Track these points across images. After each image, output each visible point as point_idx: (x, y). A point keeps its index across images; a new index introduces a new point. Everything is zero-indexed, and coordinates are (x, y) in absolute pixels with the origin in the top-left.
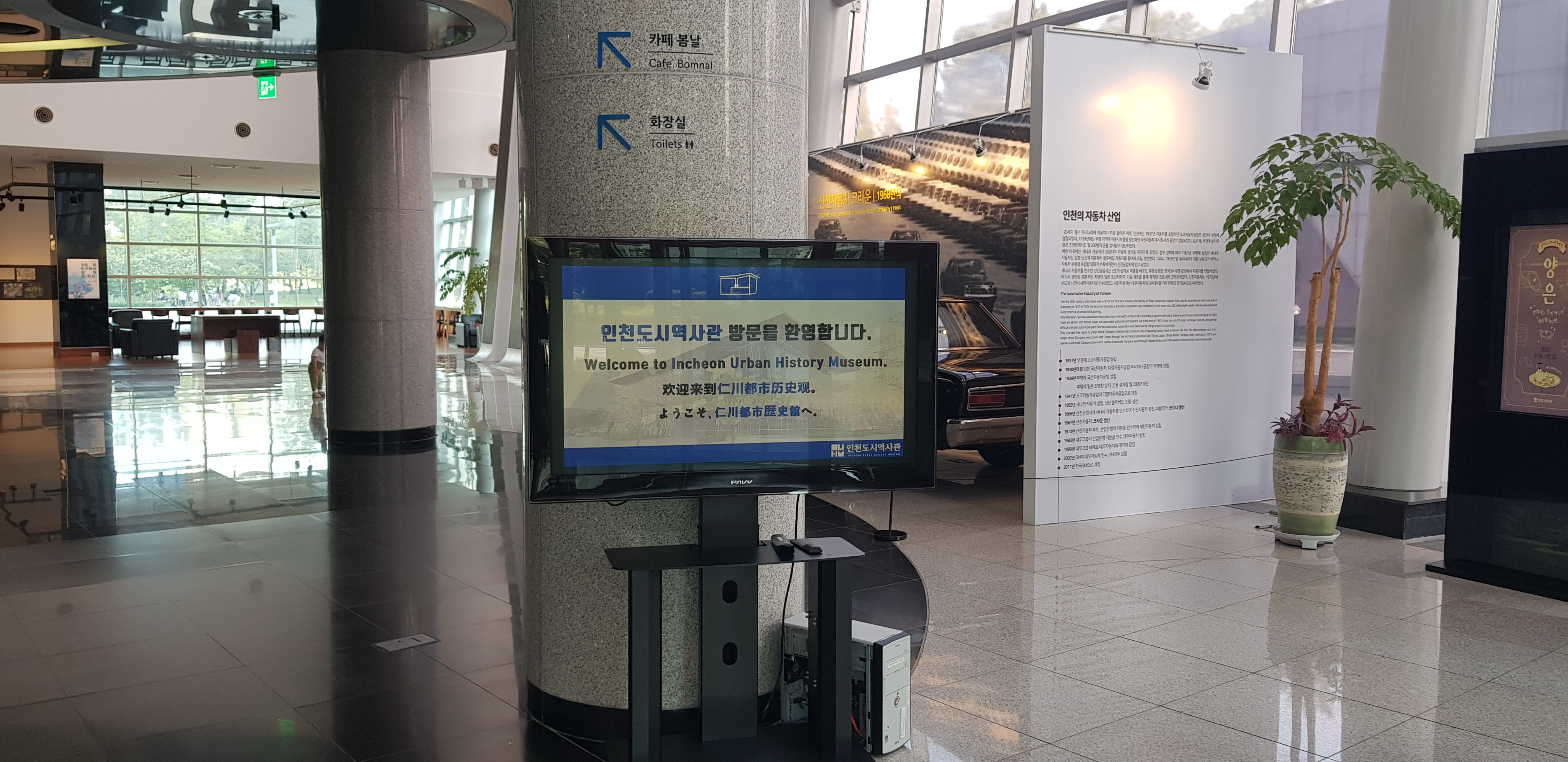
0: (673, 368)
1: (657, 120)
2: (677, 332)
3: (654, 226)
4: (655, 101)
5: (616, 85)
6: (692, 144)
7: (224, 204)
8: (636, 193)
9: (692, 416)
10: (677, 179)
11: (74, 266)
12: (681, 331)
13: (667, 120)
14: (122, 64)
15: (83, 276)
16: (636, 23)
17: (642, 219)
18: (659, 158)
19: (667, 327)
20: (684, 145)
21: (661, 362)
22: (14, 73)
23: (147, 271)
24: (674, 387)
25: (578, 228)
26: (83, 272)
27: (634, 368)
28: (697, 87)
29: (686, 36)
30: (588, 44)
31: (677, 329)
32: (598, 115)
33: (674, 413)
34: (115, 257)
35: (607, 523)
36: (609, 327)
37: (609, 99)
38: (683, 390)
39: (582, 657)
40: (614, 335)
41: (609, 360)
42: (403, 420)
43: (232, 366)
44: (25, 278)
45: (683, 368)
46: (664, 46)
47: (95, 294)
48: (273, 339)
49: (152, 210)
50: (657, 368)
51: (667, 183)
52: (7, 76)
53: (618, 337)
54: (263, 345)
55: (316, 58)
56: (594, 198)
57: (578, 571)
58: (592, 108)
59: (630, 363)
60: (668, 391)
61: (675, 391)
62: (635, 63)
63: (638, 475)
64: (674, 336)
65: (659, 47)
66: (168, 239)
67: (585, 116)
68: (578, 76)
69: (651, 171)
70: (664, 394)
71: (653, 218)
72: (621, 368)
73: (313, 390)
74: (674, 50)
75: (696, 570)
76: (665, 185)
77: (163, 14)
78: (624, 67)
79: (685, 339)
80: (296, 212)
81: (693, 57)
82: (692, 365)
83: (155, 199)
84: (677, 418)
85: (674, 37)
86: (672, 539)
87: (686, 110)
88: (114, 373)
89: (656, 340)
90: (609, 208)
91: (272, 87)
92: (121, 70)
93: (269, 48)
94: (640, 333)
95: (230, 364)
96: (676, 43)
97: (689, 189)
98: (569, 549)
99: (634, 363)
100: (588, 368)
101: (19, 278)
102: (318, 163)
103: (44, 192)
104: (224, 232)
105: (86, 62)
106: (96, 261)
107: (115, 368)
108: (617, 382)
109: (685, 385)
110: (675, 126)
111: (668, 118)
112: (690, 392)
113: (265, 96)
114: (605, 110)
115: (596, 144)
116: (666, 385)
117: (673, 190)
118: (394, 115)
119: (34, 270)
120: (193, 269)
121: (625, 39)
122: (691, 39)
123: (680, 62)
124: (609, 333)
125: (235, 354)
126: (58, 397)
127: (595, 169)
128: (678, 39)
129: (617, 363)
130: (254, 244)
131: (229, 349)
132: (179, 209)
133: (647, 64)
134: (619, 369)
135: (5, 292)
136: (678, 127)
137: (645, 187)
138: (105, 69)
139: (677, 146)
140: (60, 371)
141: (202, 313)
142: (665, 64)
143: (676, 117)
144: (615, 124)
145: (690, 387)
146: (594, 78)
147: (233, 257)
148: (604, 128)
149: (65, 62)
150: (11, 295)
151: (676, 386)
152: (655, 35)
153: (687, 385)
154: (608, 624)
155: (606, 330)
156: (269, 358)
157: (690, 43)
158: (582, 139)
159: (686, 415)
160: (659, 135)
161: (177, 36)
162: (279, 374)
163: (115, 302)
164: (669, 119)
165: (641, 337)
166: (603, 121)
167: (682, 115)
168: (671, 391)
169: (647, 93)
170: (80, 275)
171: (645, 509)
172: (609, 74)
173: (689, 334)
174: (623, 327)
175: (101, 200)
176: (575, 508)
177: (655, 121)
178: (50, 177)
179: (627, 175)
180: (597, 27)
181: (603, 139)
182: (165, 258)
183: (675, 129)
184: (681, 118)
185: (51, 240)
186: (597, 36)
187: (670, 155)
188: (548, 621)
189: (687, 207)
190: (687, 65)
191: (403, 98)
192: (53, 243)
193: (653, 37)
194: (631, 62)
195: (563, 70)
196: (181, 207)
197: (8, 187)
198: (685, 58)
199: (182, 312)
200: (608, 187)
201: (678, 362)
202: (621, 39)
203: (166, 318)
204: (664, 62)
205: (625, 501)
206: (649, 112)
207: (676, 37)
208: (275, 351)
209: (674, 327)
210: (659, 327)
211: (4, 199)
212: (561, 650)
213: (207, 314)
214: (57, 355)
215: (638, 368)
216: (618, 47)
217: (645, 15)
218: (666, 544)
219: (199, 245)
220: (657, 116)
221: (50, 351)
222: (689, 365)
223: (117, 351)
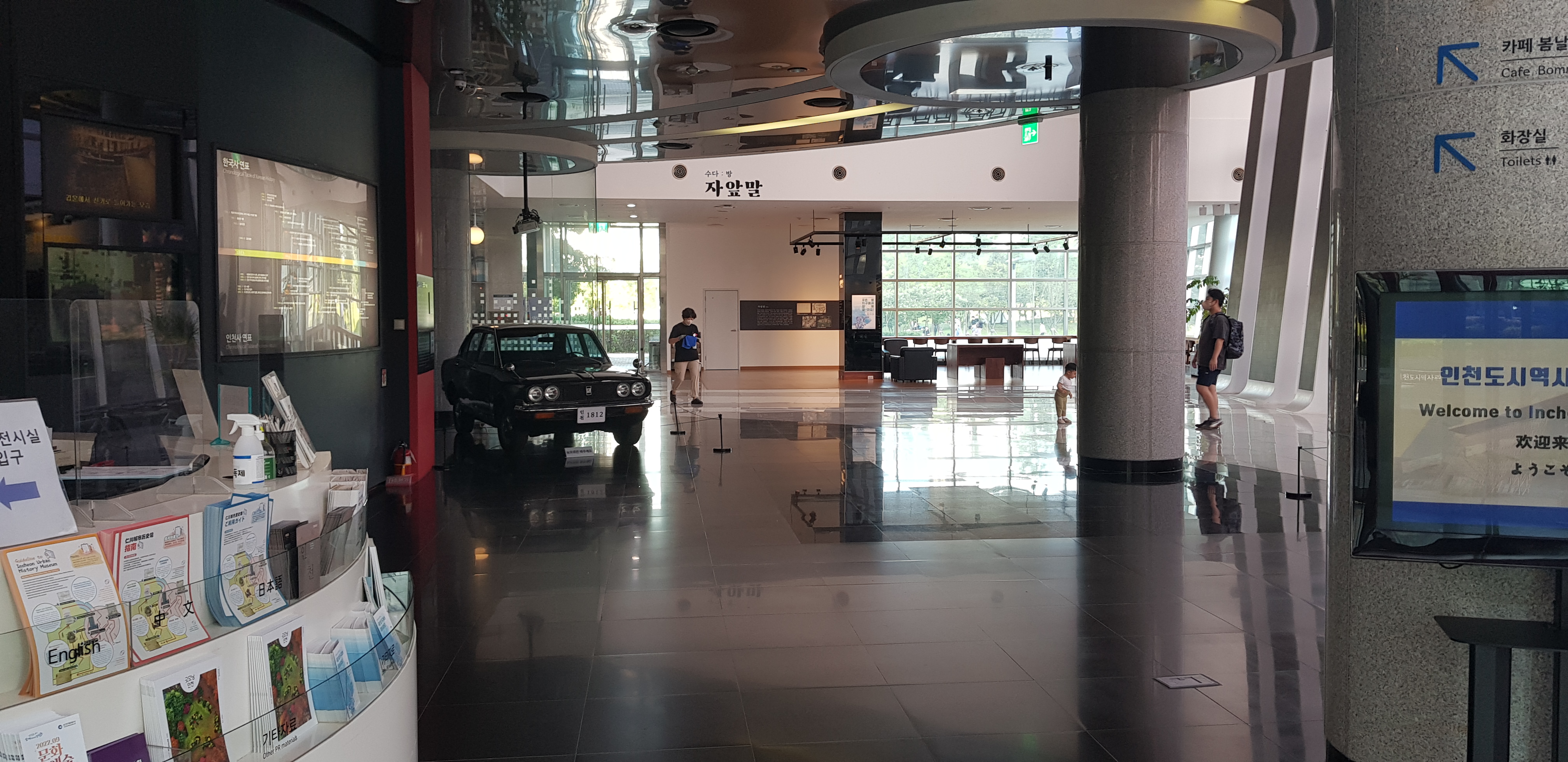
0: (1531, 417)
1: (1510, 135)
2: (1537, 376)
3: (1502, 255)
4: (1508, 115)
5: (1458, 101)
6: (1554, 160)
7: (978, 243)
8: (1481, 218)
9: (1553, 474)
10: (1533, 200)
11: (857, 300)
12: (1540, 375)
13: (1523, 135)
14: (897, 125)
15: (863, 310)
16: (1486, 32)
17: (1488, 247)
18: (1511, 178)
19: (1523, 370)
20: (1543, 161)
21: (1515, 411)
22: (816, 140)
23: (907, 304)
24: (1531, 438)
25: (1405, 259)
26: (863, 306)
27: (1480, 416)
28: (1562, 94)
29: (1550, 39)
30: (1425, 60)
31: (1536, 373)
32: (1434, 135)
33: (1531, 469)
34: (887, 291)
35: (1434, 587)
36: (1450, 369)
37: (1449, 117)
38: (1543, 443)
39: (1399, 731)
40: (1456, 378)
41: (1449, 406)
42: (1151, 452)
43: (980, 391)
44: (818, 311)
45: (1543, 417)
46: (1521, 54)
47: (872, 325)
48: (1016, 366)
49: (918, 251)
50: (1508, 417)
51: (1520, 205)
52: (810, 143)
53: (1461, 380)
54: (1007, 370)
55: (1079, 102)
56: (1427, 225)
57: (1396, 635)
58: (1427, 128)
59: (1475, 410)
60: (1523, 443)
61: (1532, 444)
62: (1483, 75)
63: (1479, 537)
64: (1532, 380)
65: (1515, 55)
66: (924, 275)
67: (1419, 138)
68: (1412, 95)
69: (1499, 193)
70: (1517, 446)
71: (1501, 245)
72: (1464, 415)
73: (1058, 417)
74: (1533, 55)
75: (1551, 652)
76: (1518, 208)
77: (935, 75)
78: (1470, 81)
79: (1546, 384)
80: (1040, 247)
81: (1558, 62)
82: (1555, 414)
83: (921, 241)
84: (1534, 475)
85: (1533, 41)
86: (1517, 613)
87: (1547, 121)
88: (884, 394)
89: (1509, 384)
90: (1445, 236)
91: (1034, 133)
92: (897, 130)
93: (1021, 97)
94: (1488, 375)
95: (978, 389)
96: (1536, 49)
97: (1549, 211)
98: (1385, 610)
99: (1480, 410)
100: (1424, 414)
101: (814, 312)
102: (1077, 200)
103: (836, 238)
104: (970, 267)
105: (871, 126)
106: (874, 297)
107: (887, 390)
108: (1458, 430)
109: (1545, 438)
110: (1533, 141)
111: (1523, 132)
112: (1551, 445)
113: (1028, 142)
114: (1444, 130)
115: (1432, 167)
116: (1521, 437)
117: (1528, 213)
118: (1152, 150)
119: (825, 304)
120: (945, 302)
121: (1471, 50)
122: (1556, 42)
123: (1541, 69)
124: (1450, 375)
125: (983, 380)
126: (842, 414)
127: (1430, 194)
128: (1539, 43)
129: (1459, 410)
130: (997, 278)
131: (978, 374)
132: (941, 249)
133: (1499, 74)
134: (1461, 416)
135: (803, 324)
136: (1537, 142)
137: (1493, 211)
138: (888, 131)
139: (1535, 162)
140: (843, 391)
141: (954, 342)
142: (1522, 72)
143: (1535, 131)
144: (1456, 144)
145: (1552, 440)
146: (1432, 95)
147: (977, 290)
148: (1442, 149)
149: (856, 127)
150: (808, 326)
151: (1534, 438)
152: (1509, 42)
153: (1549, 438)
154: (1432, 698)
155: (1447, 372)
156: (1012, 384)
157: (1554, 46)
158: (1414, 163)
159: (1546, 472)
160: (1513, 152)
161: (943, 95)
162: (1020, 400)
163: (887, 332)
164: (1526, 134)
165: (1490, 380)
166: (1441, 141)
167: (1543, 128)
168: (1527, 443)
169: (1497, 107)
170: (861, 309)
171: (1483, 575)
172: (1450, 90)
173: (1552, 378)
174: (1468, 369)
175: (880, 243)
176: (1394, 566)
177: (1507, 137)
178: (841, 226)
179: (1469, 199)
180: (1437, 41)
181: (1441, 161)
182: (922, 292)
183: (1533, 143)
184: (1541, 132)
185: (840, 279)
186: (1436, 51)
187: (1525, 174)
188: (1358, 685)
189: (1546, 232)
190: (1550, 71)
191: (1162, 132)
192: (842, 282)
193: (1507, 45)
194: (1479, 75)
195: (1394, 91)
196: (943, 247)
197: (810, 235)
198: (1548, 64)
199: (938, 341)
200: (1445, 213)
201: (1537, 411)
202: (1466, 51)
203: (924, 346)
204: (1520, 71)
205: (1461, 565)
206: (1499, 128)
207: (1536, 41)
208: (1018, 377)
209: (1533, 370)
210: (1514, 370)
211: (806, 246)
212: (1373, 720)
213: (960, 342)
214: (842, 377)
215: (1486, 416)
216: (1462, 60)
217: (1498, 22)
218: (1509, 618)
219: (954, 280)
220: (1510, 131)
221: (836, 374)
222: (1551, 414)
223: (887, 375)
